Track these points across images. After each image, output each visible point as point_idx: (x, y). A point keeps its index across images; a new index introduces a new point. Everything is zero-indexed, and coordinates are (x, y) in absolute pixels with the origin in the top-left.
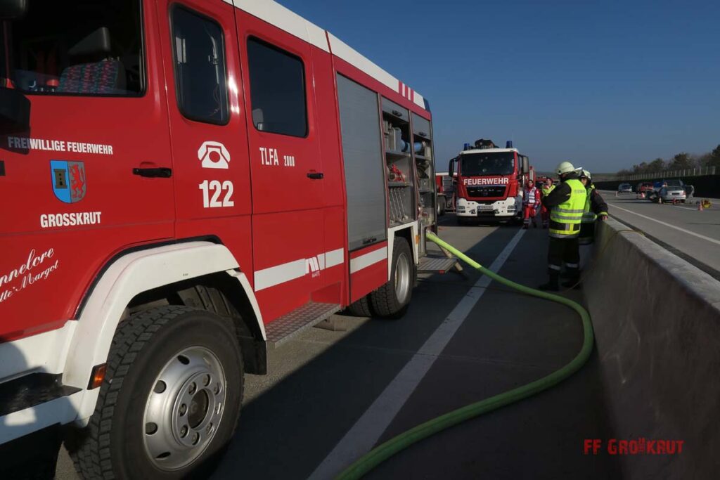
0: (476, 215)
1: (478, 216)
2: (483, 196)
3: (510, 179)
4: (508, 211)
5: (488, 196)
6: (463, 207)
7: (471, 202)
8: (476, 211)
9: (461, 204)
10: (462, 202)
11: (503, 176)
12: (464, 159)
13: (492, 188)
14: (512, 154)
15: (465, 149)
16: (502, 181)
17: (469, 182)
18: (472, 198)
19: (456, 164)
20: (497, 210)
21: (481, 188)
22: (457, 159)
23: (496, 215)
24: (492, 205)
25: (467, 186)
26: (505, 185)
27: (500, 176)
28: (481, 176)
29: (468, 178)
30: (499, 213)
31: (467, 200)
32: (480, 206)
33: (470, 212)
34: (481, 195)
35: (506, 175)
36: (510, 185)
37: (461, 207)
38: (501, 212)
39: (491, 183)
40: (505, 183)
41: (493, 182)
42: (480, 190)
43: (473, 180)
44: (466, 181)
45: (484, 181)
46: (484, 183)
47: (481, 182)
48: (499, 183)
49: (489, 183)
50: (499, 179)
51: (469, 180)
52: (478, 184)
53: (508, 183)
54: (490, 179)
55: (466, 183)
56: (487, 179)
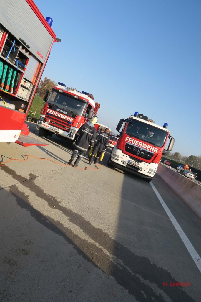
0: (125, 165)
1: (126, 167)
2: (136, 155)
3: (159, 150)
4: (148, 172)
5: (139, 156)
6: (118, 157)
7: (125, 155)
8: (126, 163)
9: (117, 154)
10: (119, 152)
11: (154, 146)
13: (144, 151)
14: (166, 133)
15: (135, 116)
16: (153, 149)
17: (130, 140)
18: (127, 153)
19: (124, 123)
20: (141, 168)
21: (137, 148)
22: (126, 120)
23: (139, 171)
24: (139, 163)
25: (127, 143)
26: (154, 153)
27: (153, 145)
28: (140, 139)
29: (131, 137)
30: (142, 171)
31: (123, 153)
32: (130, 161)
33: (121, 161)
34: (135, 153)
35: (157, 146)
36: (157, 155)
37: (117, 155)
38: (143, 171)
39: (145, 148)
40: (154, 151)
41: (147, 147)
42: (135, 149)
43: (133, 140)
44: (128, 138)
45: (141, 144)
46: (140, 145)
47: (138, 144)
48: (150, 150)
49: (143, 147)
50: (152, 147)
51: (130, 139)
52: (136, 144)
53: (156, 152)
54: (145, 144)
55: (127, 140)
56: (143, 144)
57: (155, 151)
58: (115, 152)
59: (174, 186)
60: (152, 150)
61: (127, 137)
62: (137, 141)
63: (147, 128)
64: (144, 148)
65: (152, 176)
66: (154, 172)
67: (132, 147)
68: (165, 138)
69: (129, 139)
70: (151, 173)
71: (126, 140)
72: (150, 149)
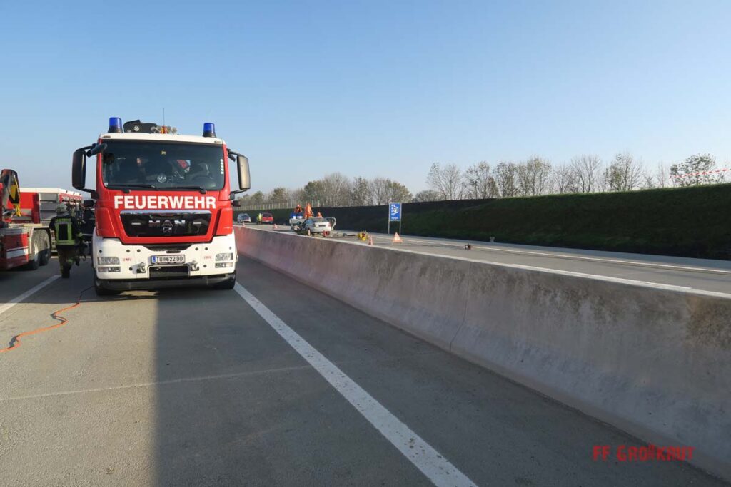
0: (146, 275)
1: (151, 279)
2: (163, 235)
3: (219, 200)
4: (218, 265)
5: (172, 235)
6: (116, 260)
7: (133, 248)
8: (146, 267)
9: (107, 254)
10: (112, 248)
11: (202, 192)
12: (108, 151)
13: (181, 217)
14: (218, 148)
15: (113, 129)
16: (202, 202)
17: (127, 202)
18: (137, 239)
19: (91, 163)
20: (193, 264)
21: (156, 216)
22: (93, 150)
23: (192, 273)
24: (182, 252)
25: (123, 212)
26: (208, 212)
27: (198, 192)
28: (155, 189)
29: (125, 192)
30: (198, 269)
31: (123, 244)
32: (154, 257)
33: (131, 269)
34: (157, 231)
35: (209, 190)
36: (219, 212)
37: (109, 258)
38: (202, 268)
39: (180, 206)
40: (208, 207)
41: (183, 204)
42: (154, 221)
43: (137, 198)
44: (119, 200)
45: (163, 200)
46: (163, 205)
47: (157, 204)
48: (197, 207)
49: (173, 206)
50: (196, 198)
51: (127, 198)
52: (150, 207)
53: (214, 207)
54: (176, 198)
55: (119, 205)
56: (171, 198)
57: (211, 206)
58: (101, 252)
59: (295, 268)
60: (200, 205)
61: (116, 198)
62: (149, 198)
63: (164, 153)
64: (176, 208)
65: (229, 269)
66: (232, 258)
67: (144, 218)
68: (222, 163)
69: (123, 200)
70: (225, 264)
71: (116, 207)
72: (194, 204)
